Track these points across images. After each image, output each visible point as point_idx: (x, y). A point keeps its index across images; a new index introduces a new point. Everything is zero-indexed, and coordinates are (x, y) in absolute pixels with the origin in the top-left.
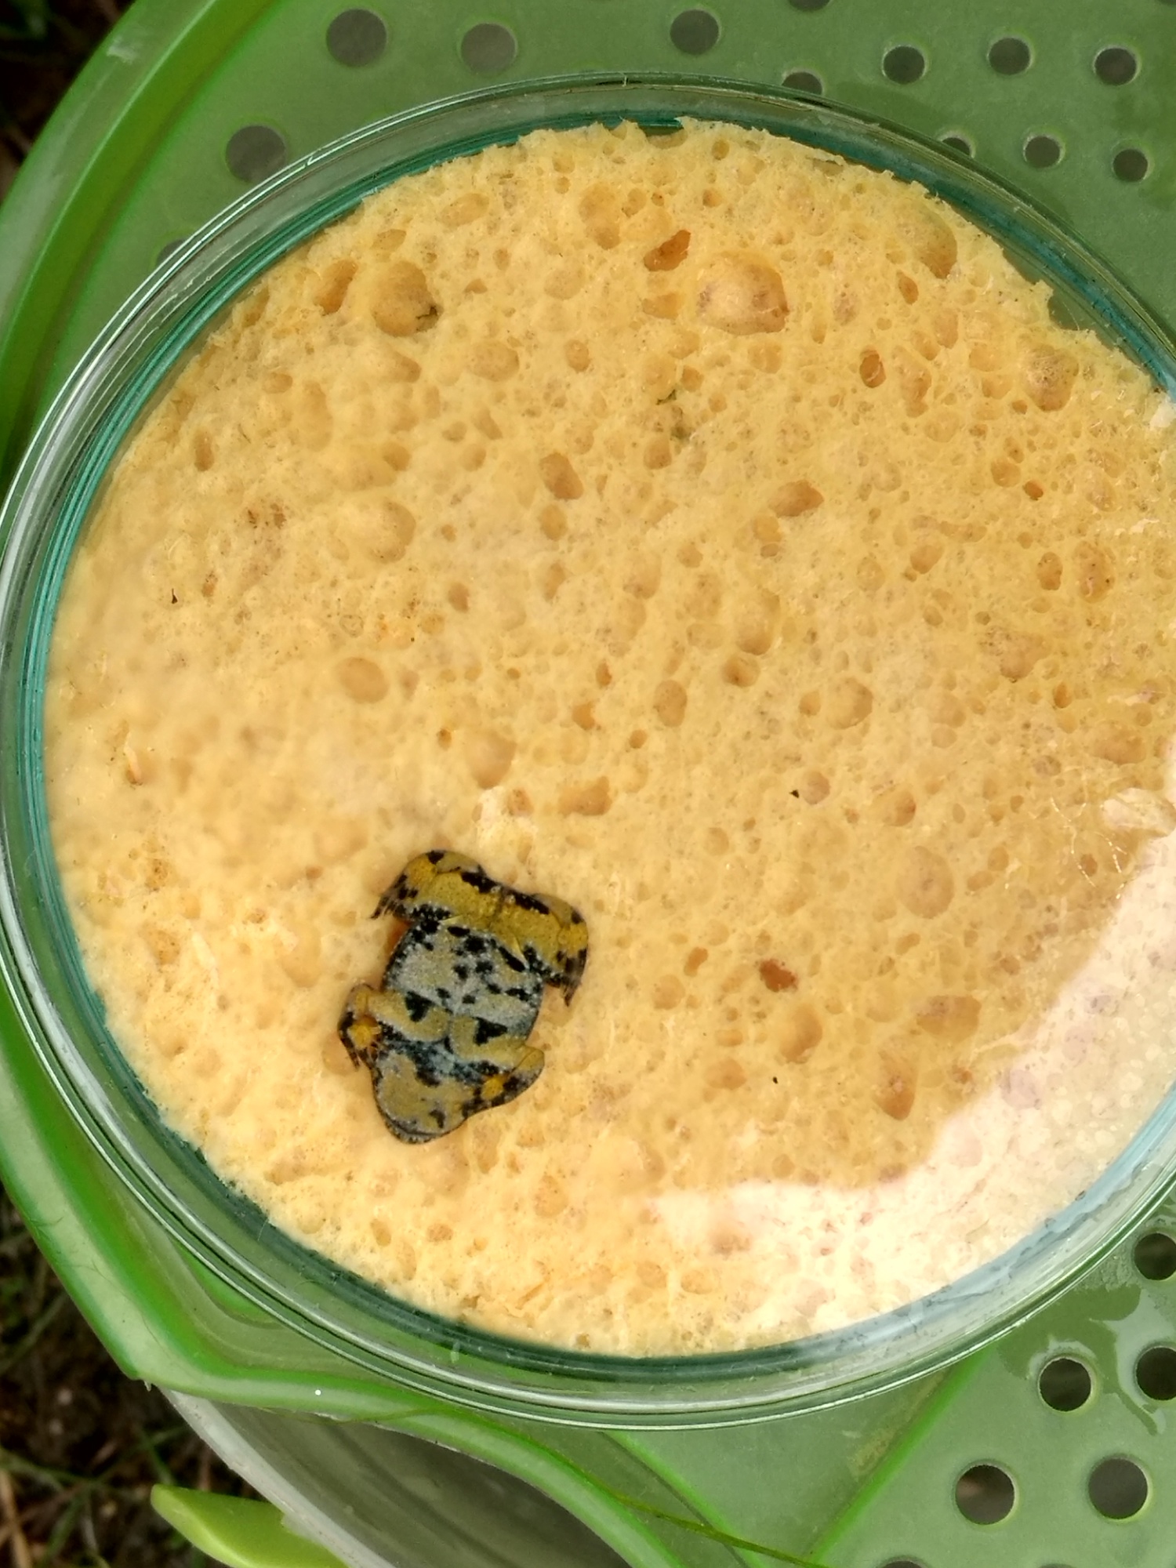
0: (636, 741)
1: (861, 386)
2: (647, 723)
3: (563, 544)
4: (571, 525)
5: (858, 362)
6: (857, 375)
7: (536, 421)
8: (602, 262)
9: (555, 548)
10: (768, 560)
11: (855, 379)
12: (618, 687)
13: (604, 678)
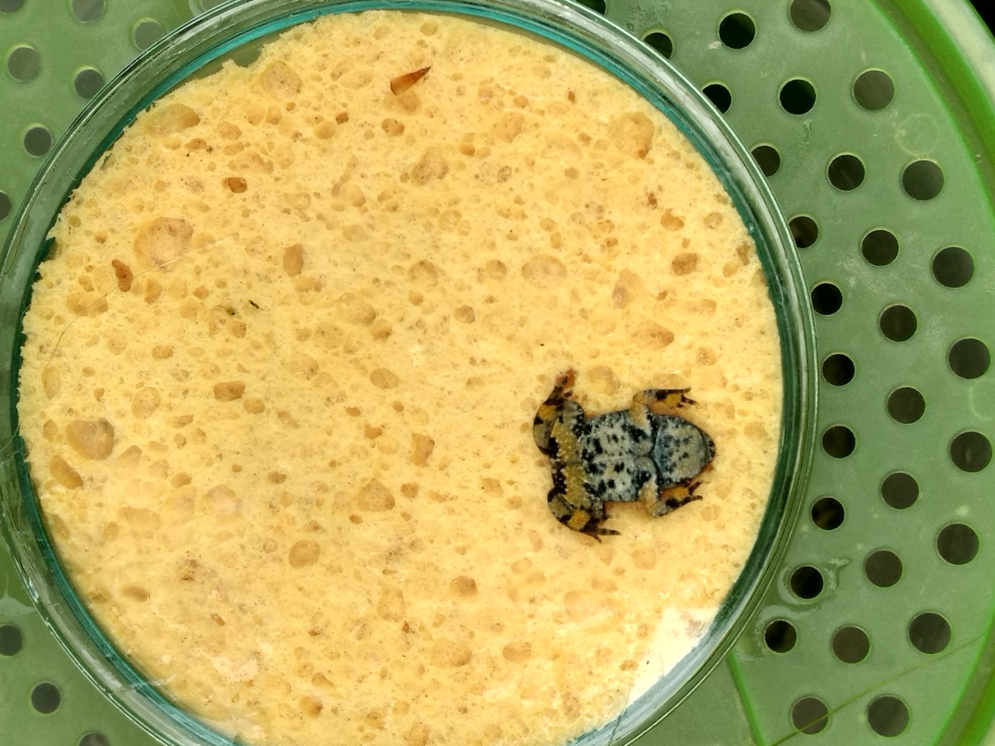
0: (399, 408)
1: (242, 195)
2: (392, 396)
3: (268, 405)
4: (259, 396)
5: (229, 191)
6: (236, 194)
7: (191, 392)
8: (113, 315)
9: (269, 412)
10: (323, 290)
11: (238, 196)
12: (364, 406)
13: (354, 412)
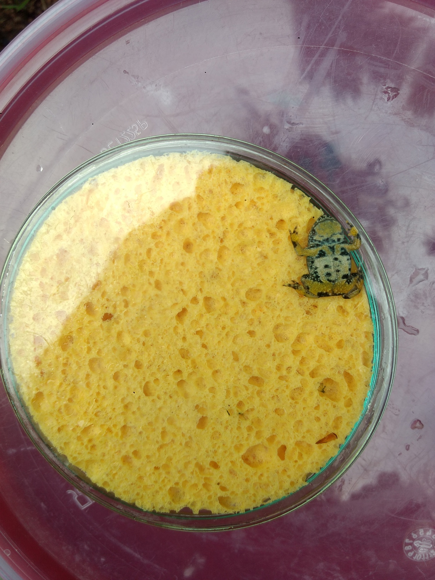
0: (184, 339)
1: (214, 460)
2: (186, 345)
3: (241, 367)
4: (244, 373)
5: (219, 464)
6: (216, 461)
7: (275, 389)
8: (295, 437)
9: (242, 364)
10: (195, 405)
11: (215, 460)
12: (199, 346)
13: (204, 346)
